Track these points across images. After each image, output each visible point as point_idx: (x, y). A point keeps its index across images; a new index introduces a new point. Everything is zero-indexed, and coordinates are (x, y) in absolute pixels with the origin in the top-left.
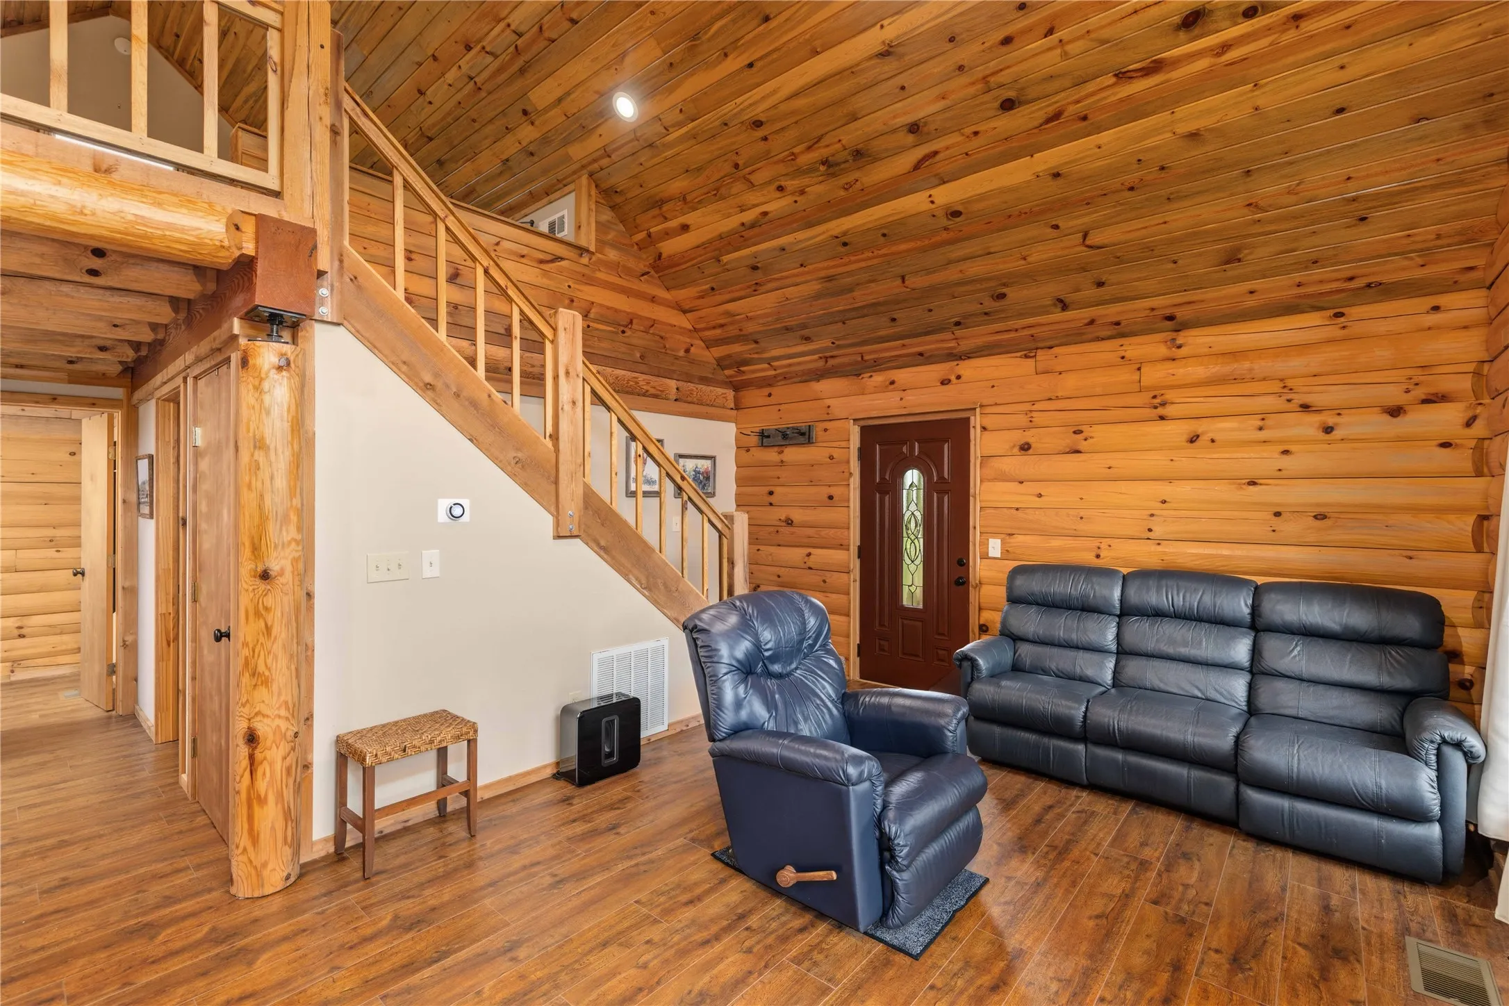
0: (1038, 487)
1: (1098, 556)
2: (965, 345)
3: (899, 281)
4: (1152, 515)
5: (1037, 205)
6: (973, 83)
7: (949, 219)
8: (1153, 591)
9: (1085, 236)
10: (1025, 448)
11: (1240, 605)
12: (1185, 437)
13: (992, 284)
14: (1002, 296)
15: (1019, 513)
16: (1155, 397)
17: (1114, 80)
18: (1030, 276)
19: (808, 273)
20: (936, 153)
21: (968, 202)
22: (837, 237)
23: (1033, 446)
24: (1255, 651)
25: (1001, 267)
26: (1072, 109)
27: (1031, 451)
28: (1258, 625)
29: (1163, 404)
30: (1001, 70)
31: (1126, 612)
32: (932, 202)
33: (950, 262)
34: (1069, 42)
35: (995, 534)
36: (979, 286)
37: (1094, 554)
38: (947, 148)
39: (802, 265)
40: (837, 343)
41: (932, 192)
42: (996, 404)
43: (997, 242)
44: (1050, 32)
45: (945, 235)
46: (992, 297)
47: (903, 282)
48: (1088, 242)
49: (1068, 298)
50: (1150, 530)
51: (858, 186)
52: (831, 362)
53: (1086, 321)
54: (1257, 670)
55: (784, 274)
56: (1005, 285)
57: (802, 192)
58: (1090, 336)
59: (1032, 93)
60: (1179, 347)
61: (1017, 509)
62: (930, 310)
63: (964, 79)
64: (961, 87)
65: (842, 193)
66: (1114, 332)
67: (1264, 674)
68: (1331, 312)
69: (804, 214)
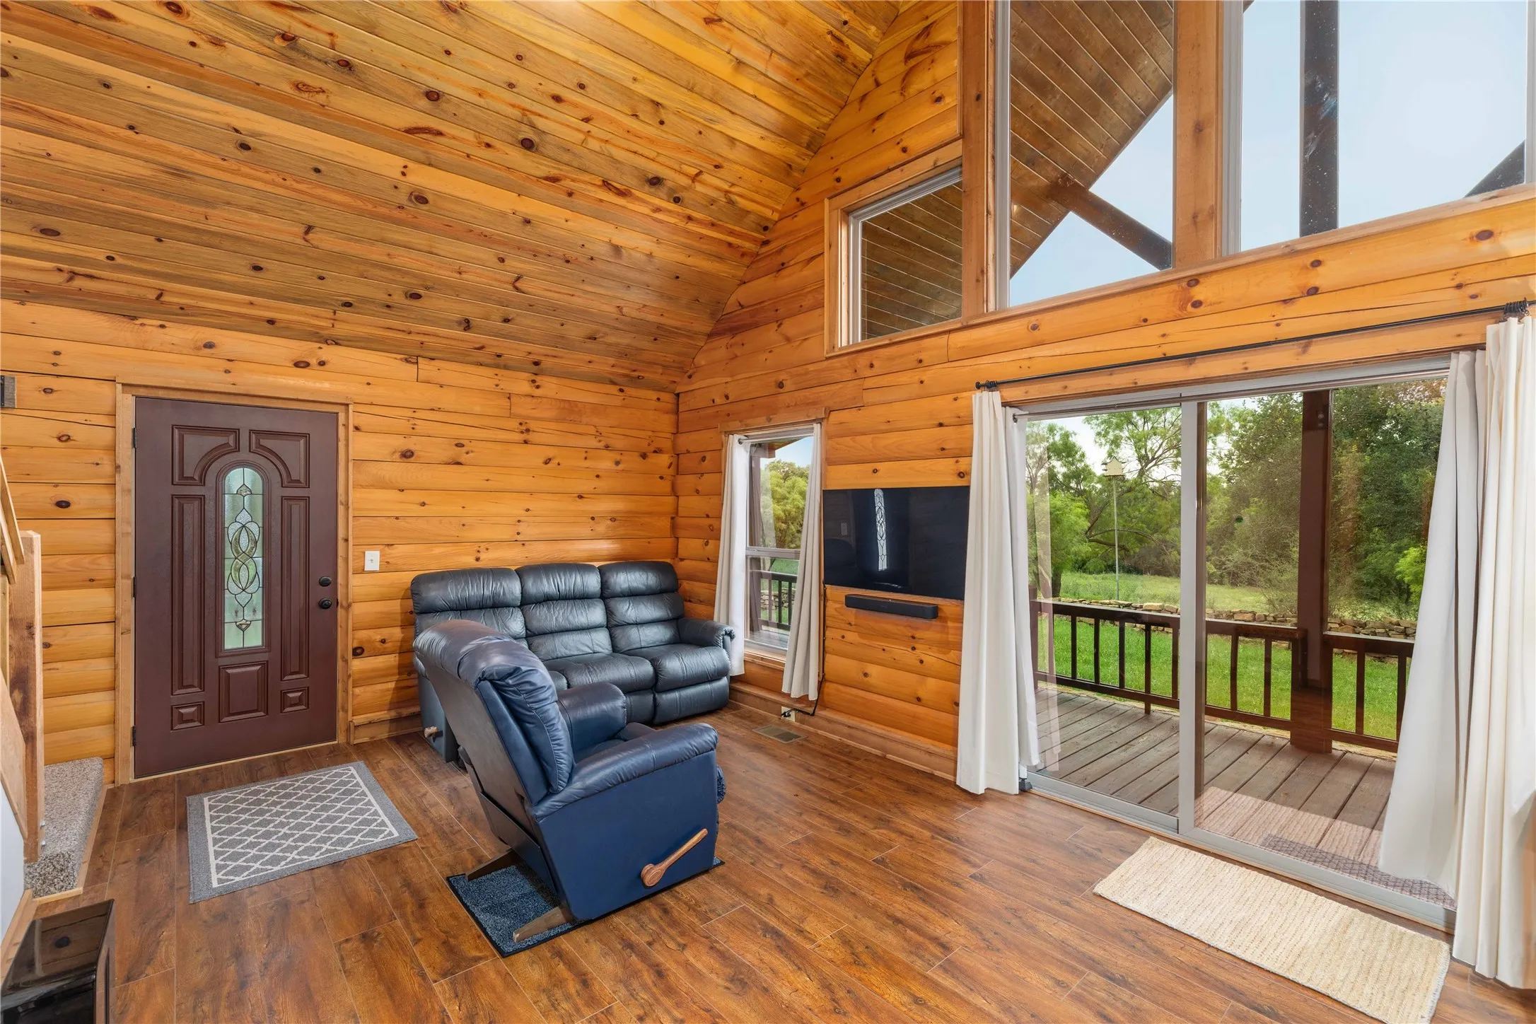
0: (420, 496)
1: (478, 559)
2: (341, 330)
3: (302, 229)
4: (519, 521)
5: (498, 235)
6: (513, 106)
7: (410, 200)
8: (545, 581)
9: (518, 279)
10: (407, 455)
11: (592, 582)
12: (542, 460)
13: (414, 281)
14: (416, 296)
15: (401, 523)
16: (521, 424)
17: (600, 183)
18: (456, 291)
19: (138, 144)
20: (440, 134)
21: (441, 195)
22: (237, 131)
23: (416, 454)
24: (609, 613)
25: (433, 270)
26: (567, 183)
27: (412, 459)
28: (606, 595)
29: (528, 430)
30: (540, 115)
31: (526, 602)
32: (404, 174)
33: (383, 241)
34: (593, 137)
35: (372, 546)
36: (398, 277)
37: (474, 557)
38: (454, 138)
39: (131, 128)
40: (119, 260)
41: (411, 165)
42: (372, 404)
43: (446, 246)
44: (587, 120)
45: (396, 213)
46: (406, 294)
47: (307, 232)
48: (518, 284)
49: (475, 321)
50: (518, 534)
51: (321, 98)
52: (78, 283)
53: (477, 346)
54: (612, 625)
55: (74, 118)
56: (427, 288)
57: (217, 42)
58: (475, 359)
59: (549, 150)
60: (538, 387)
61: (397, 518)
62: (322, 278)
63: (507, 95)
64: (501, 101)
65: (287, 89)
66: (493, 362)
67: (617, 626)
68: (619, 387)
69: (198, 69)
